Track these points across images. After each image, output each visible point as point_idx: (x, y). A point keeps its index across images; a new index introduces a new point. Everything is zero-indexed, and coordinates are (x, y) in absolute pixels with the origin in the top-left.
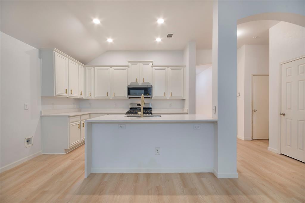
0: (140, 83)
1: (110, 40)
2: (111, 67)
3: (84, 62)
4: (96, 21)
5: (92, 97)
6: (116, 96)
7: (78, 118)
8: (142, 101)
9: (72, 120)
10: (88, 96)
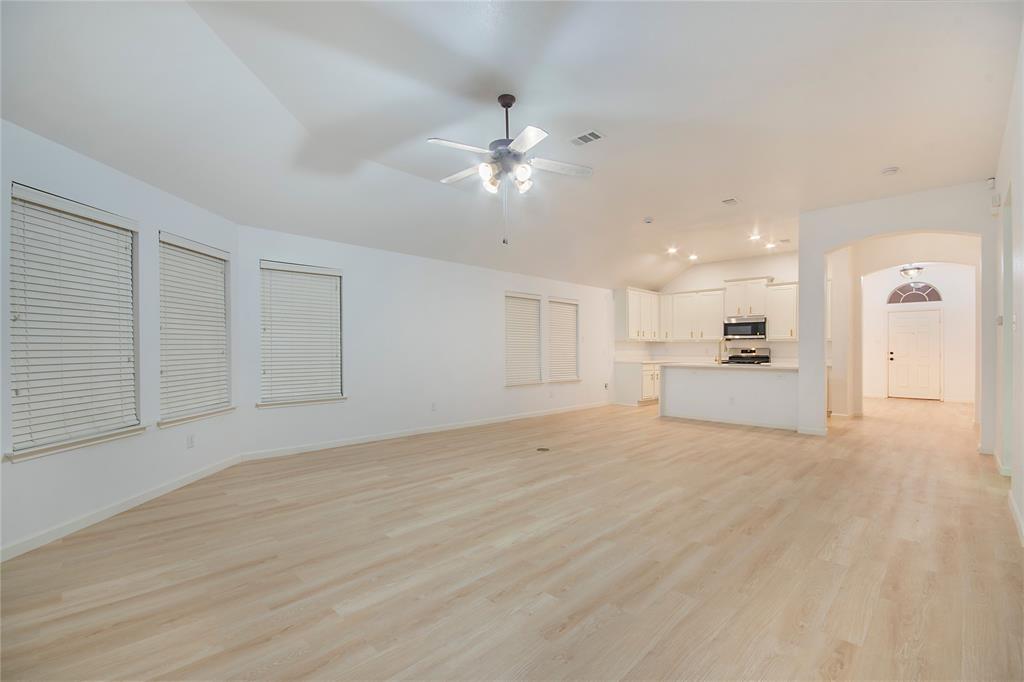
0: (747, 316)
1: (693, 257)
2: (697, 292)
3: (656, 289)
4: (672, 251)
5: (670, 339)
6: (705, 337)
7: (651, 367)
8: (753, 345)
9: (645, 367)
10: (663, 339)
